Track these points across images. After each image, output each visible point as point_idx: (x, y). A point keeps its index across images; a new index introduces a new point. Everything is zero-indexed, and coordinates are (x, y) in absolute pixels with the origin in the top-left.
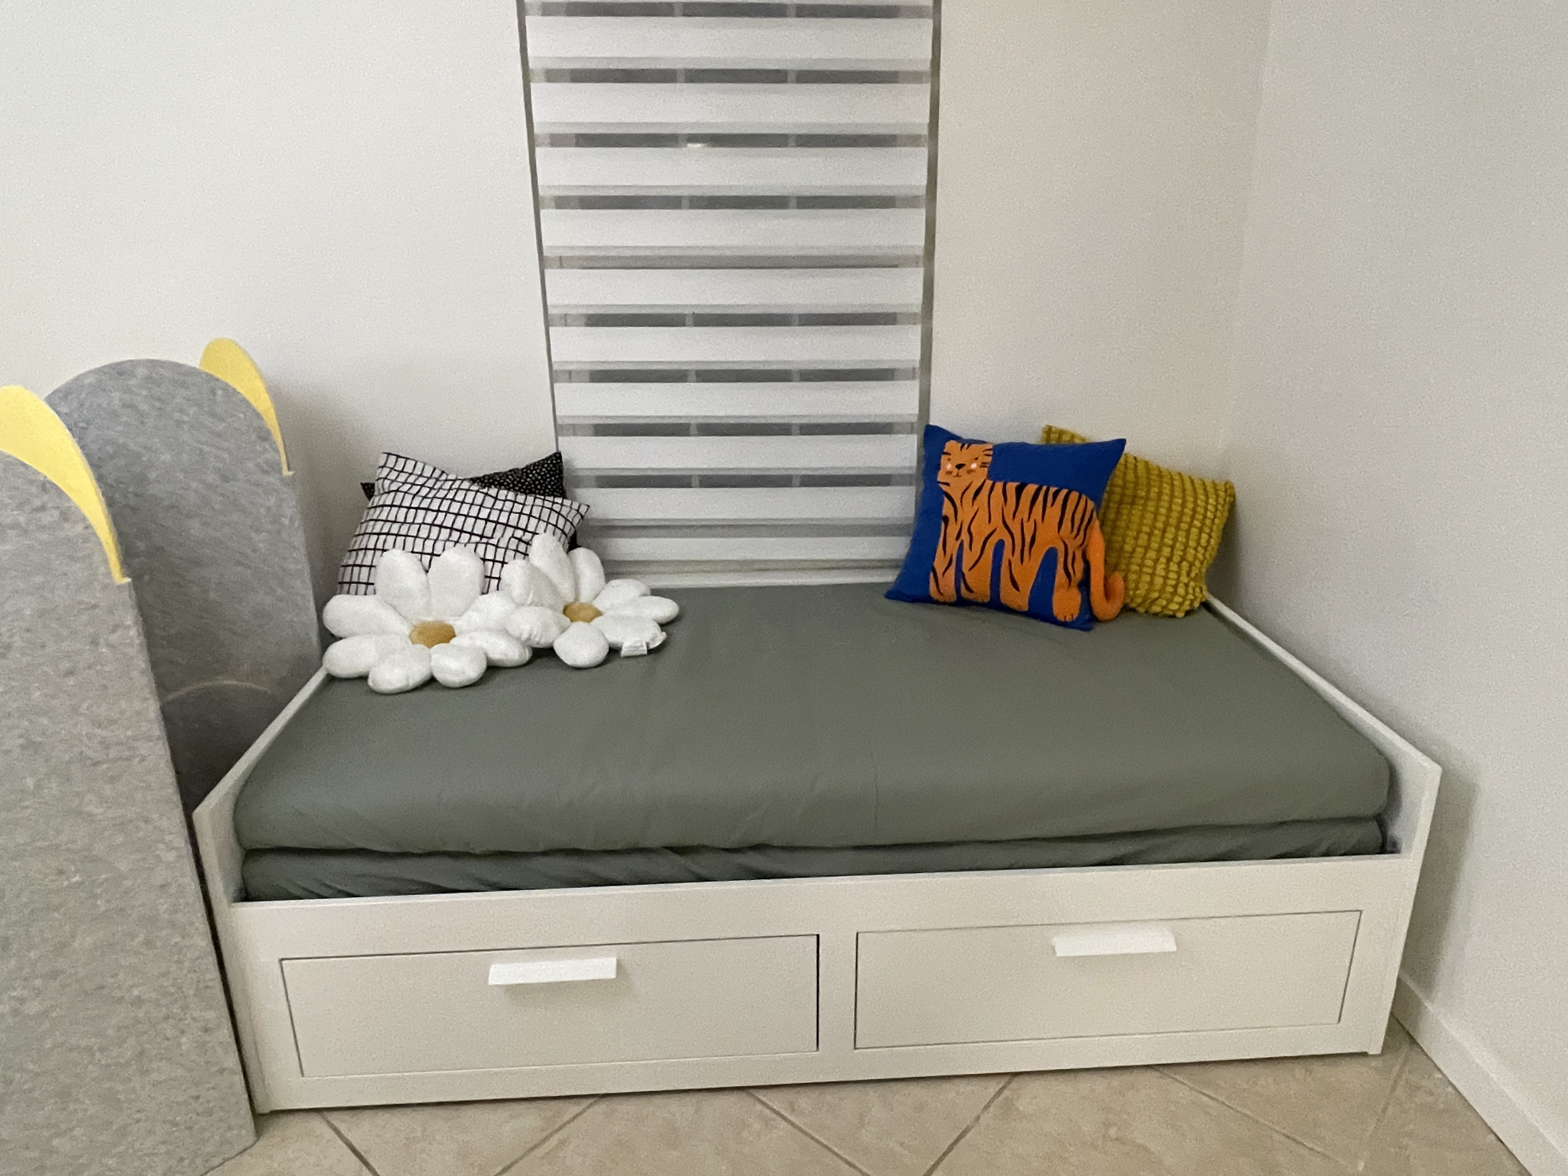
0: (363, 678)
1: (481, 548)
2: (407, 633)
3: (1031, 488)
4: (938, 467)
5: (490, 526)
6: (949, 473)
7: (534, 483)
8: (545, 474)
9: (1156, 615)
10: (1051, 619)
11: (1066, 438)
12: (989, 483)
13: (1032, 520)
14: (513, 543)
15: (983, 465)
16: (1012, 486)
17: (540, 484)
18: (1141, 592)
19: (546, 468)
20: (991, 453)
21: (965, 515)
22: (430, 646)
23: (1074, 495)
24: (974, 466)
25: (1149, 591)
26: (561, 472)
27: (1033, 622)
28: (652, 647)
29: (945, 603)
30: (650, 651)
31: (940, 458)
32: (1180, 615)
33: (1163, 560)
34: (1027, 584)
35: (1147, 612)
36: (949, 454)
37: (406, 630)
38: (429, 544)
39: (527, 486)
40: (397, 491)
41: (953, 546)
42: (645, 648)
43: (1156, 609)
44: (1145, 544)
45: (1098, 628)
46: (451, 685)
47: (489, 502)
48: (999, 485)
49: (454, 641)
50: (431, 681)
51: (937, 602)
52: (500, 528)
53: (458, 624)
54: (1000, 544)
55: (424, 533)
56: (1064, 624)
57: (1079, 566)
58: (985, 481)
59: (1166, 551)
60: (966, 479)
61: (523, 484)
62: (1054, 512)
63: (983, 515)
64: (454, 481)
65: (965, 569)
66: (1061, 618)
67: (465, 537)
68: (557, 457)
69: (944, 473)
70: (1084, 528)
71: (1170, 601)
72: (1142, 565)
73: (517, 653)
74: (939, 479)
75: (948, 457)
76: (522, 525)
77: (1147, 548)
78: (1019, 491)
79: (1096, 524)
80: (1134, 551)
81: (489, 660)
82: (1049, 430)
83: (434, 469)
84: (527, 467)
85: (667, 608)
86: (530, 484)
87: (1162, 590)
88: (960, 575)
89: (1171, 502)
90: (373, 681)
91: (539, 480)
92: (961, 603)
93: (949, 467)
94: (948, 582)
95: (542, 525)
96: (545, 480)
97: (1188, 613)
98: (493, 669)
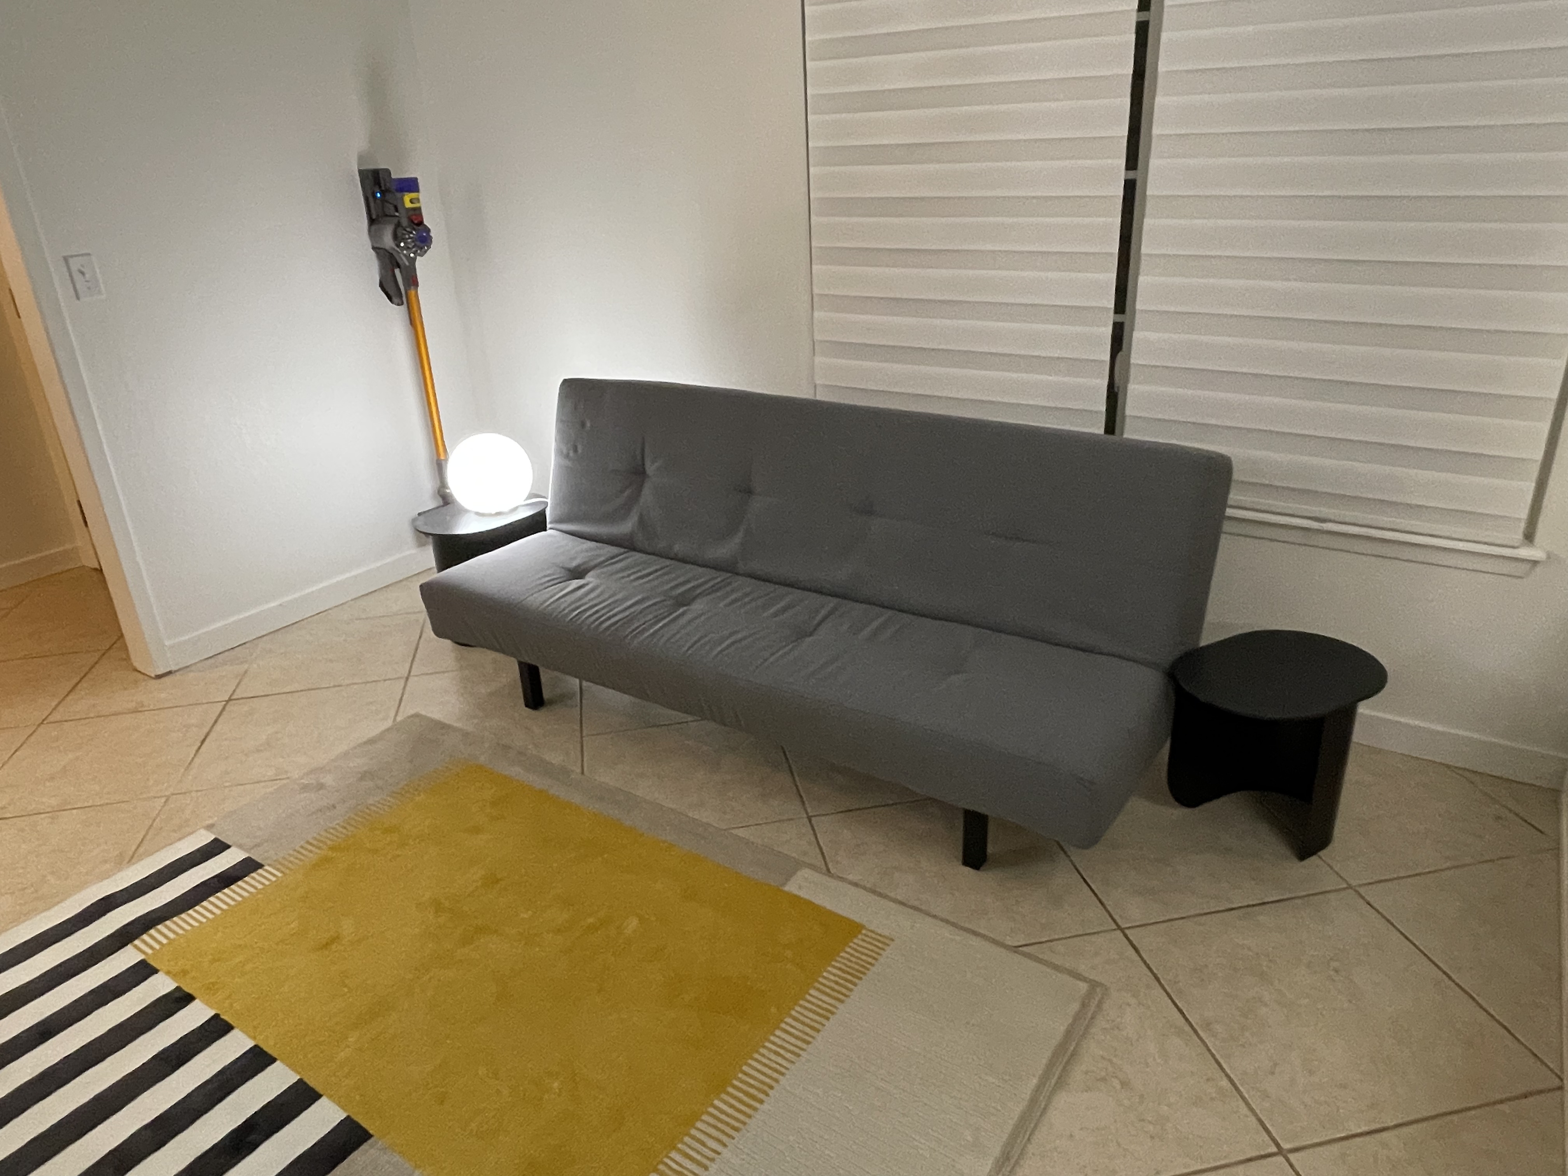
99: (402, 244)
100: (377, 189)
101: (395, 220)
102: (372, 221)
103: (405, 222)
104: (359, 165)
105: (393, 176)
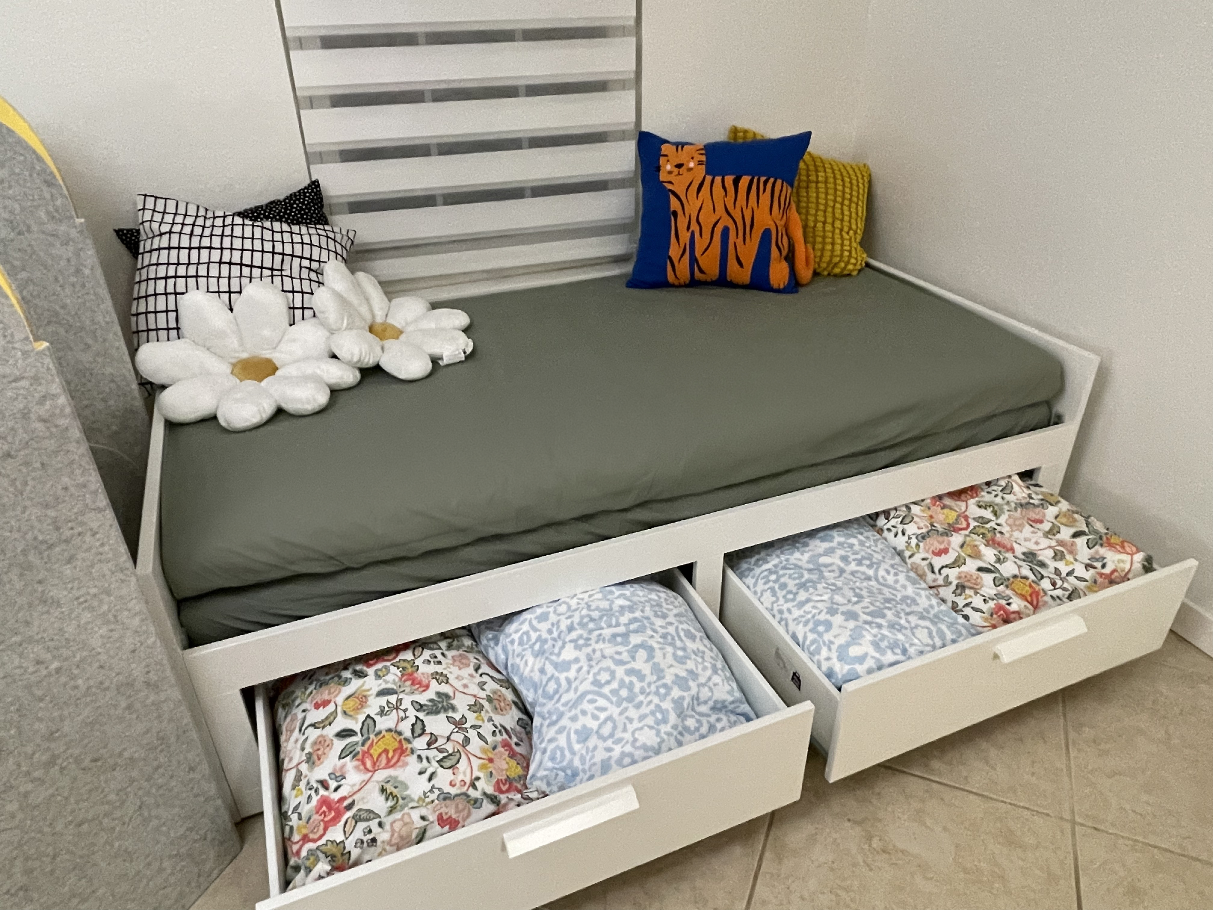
0: (213, 418)
1: (277, 280)
2: (229, 371)
3: (745, 180)
4: (658, 169)
5: (278, 258)
6: (670, 172)
7: (300, 213)
8: (309, 203)
9: (835, 276)
10: (768, 288)
11: (750, 136)
12: (709, 178)
13: (750, 207)
14: (305, 273)
15: (700, 163)
16: (729, 180)
17: (306, 213)
18: (826, 259)
19: (309, 197)
20: (703, 152)
21: (692, 207)
22: (260, 380)
23: (779, 182)
24: (692, 165)
25: (832, 256)
26: (322, 199)
27: (755, 292)
28: (468, 352)
29: (680, 286)
30: (467, 358)
31: (659, 159)
32: (855, 273)
33: (837, 231)
34: (749, 261)
35: (829, 274)
36: (666, 156)
37: (226, 369)
38: (224, 282)
39: (293, 216)
40: (170, 232)
41: (685, 237)
42: (463, 355)
43: (837, 271)
44: (823, 219)
45: (802, 290)
46: (304, 413)
47: (268, 235)
48: (718, 179)
49: (278, 373)
50: (280, 412)
51: (673, 286)
52: (287, 259)
53: (277, 357)
54: (726, 232)
55: (214, 271)
56: (778, 291)
57: (785, 240)
58: (704, 177)
59: (838, 224)
60: (686, 178)
61: (290, 215)
62: (765, 198)
63: (708, 205)
64: (225, 217)
65: (698, 254)
66: (775, 286)
67: (256, 272)
68: (315, 185)
69: (666, 174)
70: (785, 210)
71: (848, 263)
72: (824, 237)
73: (351, 376)
74: (661, 179)
75: (666, 158)
76: (307, 254)
77: (824, 223)
78: (736, 183)
79: (793, 206)
80: (815, 226)
81: (329, 386)
82: (735, 131)
83: (198, 207)
84: (290, 197)
85: (461, 319)
86: (296, 215)
87: (841, 256)
88: (693, 260)
89: (835, 184)
90: (226, 420)
91: (304, 210)
92: (694, 283)
93: (669, 167)
94: (683, 268)
95: (325, 253)
96: (310, 209)
97: (860, 271)
98: (335, 392)
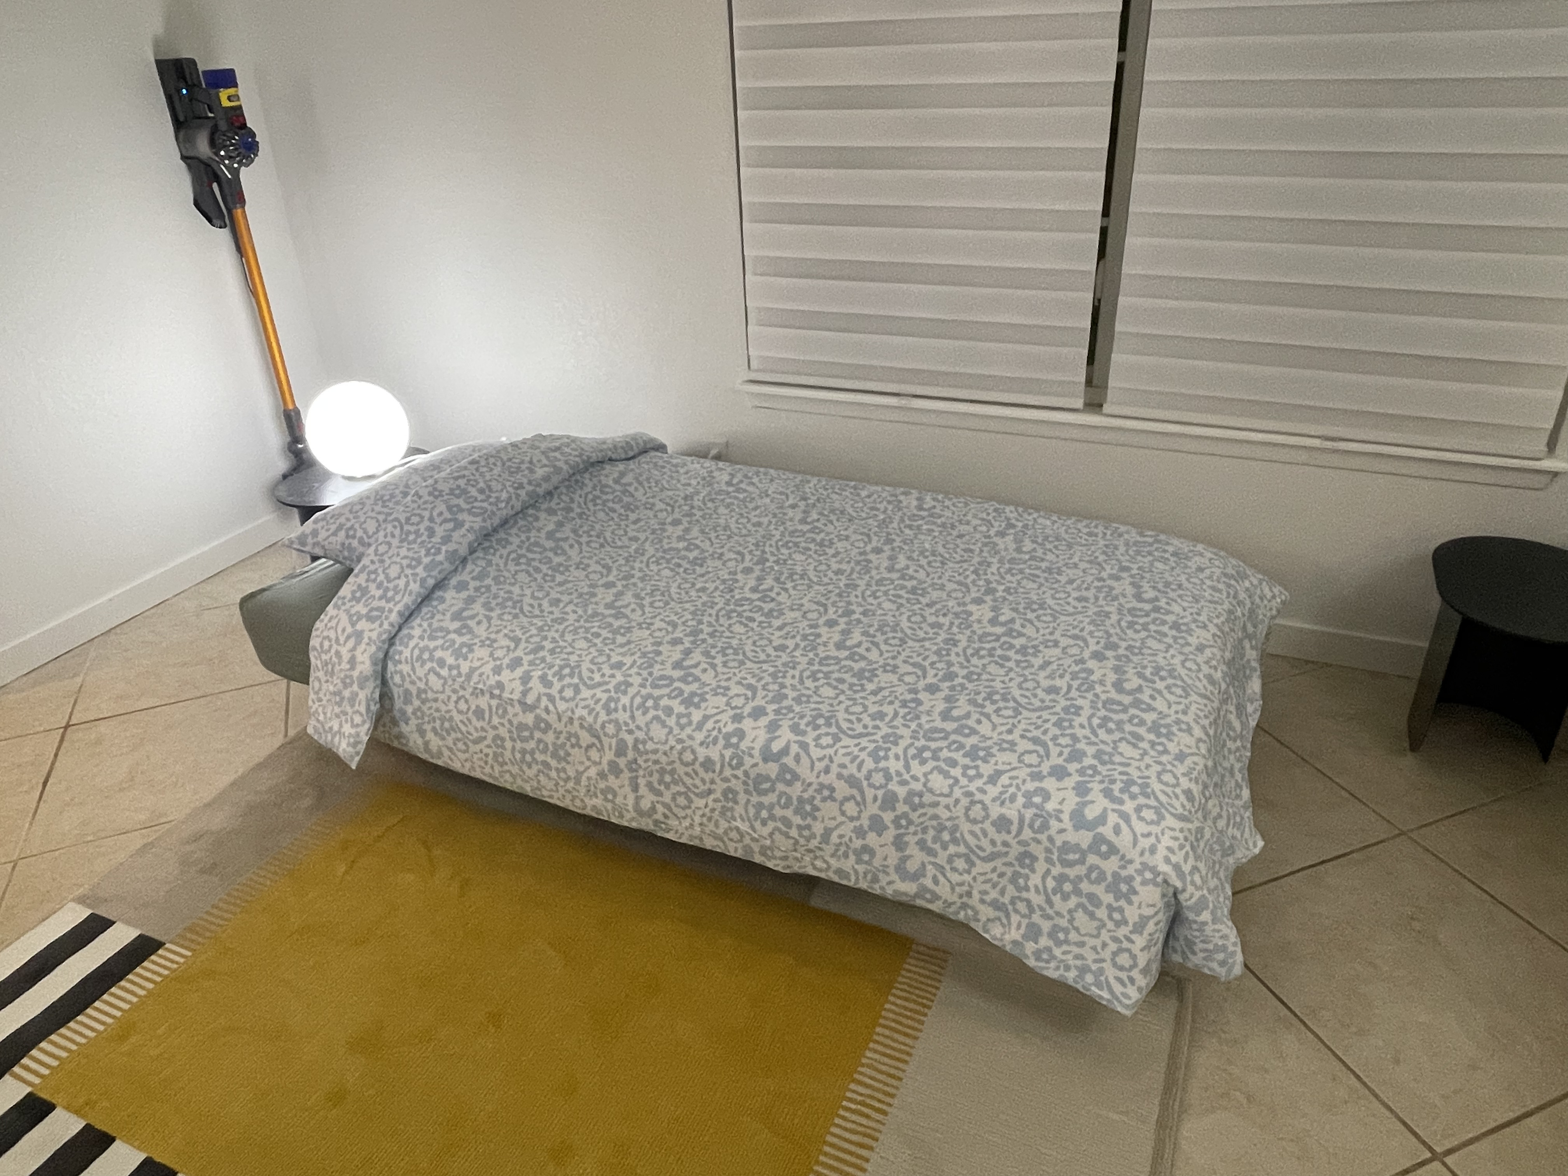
99: (222, 153)
100: (182, 84)
101: (211, 124)
102: (179, 124)
103: (223, 125)
104: (155, 54)
105: (201, 67)
